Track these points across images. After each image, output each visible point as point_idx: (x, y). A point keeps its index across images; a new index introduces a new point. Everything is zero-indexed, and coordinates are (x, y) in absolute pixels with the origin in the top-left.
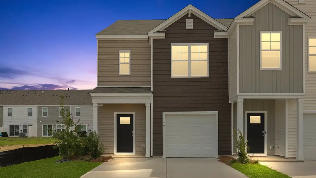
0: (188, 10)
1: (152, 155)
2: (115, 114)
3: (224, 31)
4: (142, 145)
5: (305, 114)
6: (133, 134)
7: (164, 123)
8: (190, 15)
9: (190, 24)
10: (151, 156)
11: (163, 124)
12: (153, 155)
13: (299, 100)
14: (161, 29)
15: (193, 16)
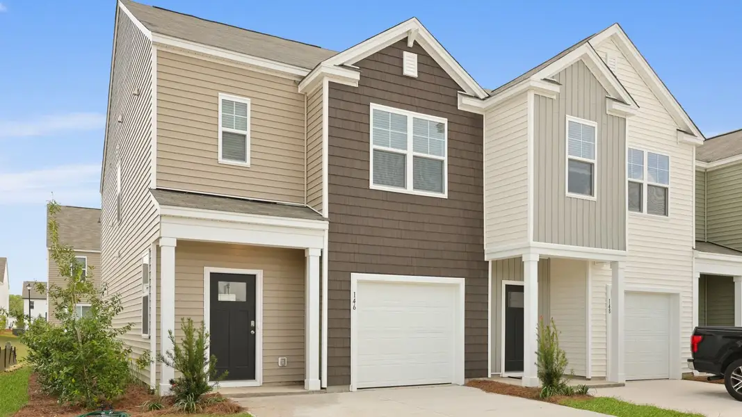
0: (408, 32)
1: (325, 385)
2: (208, 271)
3: (477, 97)
4: (280, 359)
5: (627, 293)
6: (254, 329)
7: (354, 302)
8: (411, 44)
9: (410, 66)
10: (322, 388)
11: (352, 304)
12: (329, 384)
13: (621, 265)
14: (349, 61)
15: (417, 48)
